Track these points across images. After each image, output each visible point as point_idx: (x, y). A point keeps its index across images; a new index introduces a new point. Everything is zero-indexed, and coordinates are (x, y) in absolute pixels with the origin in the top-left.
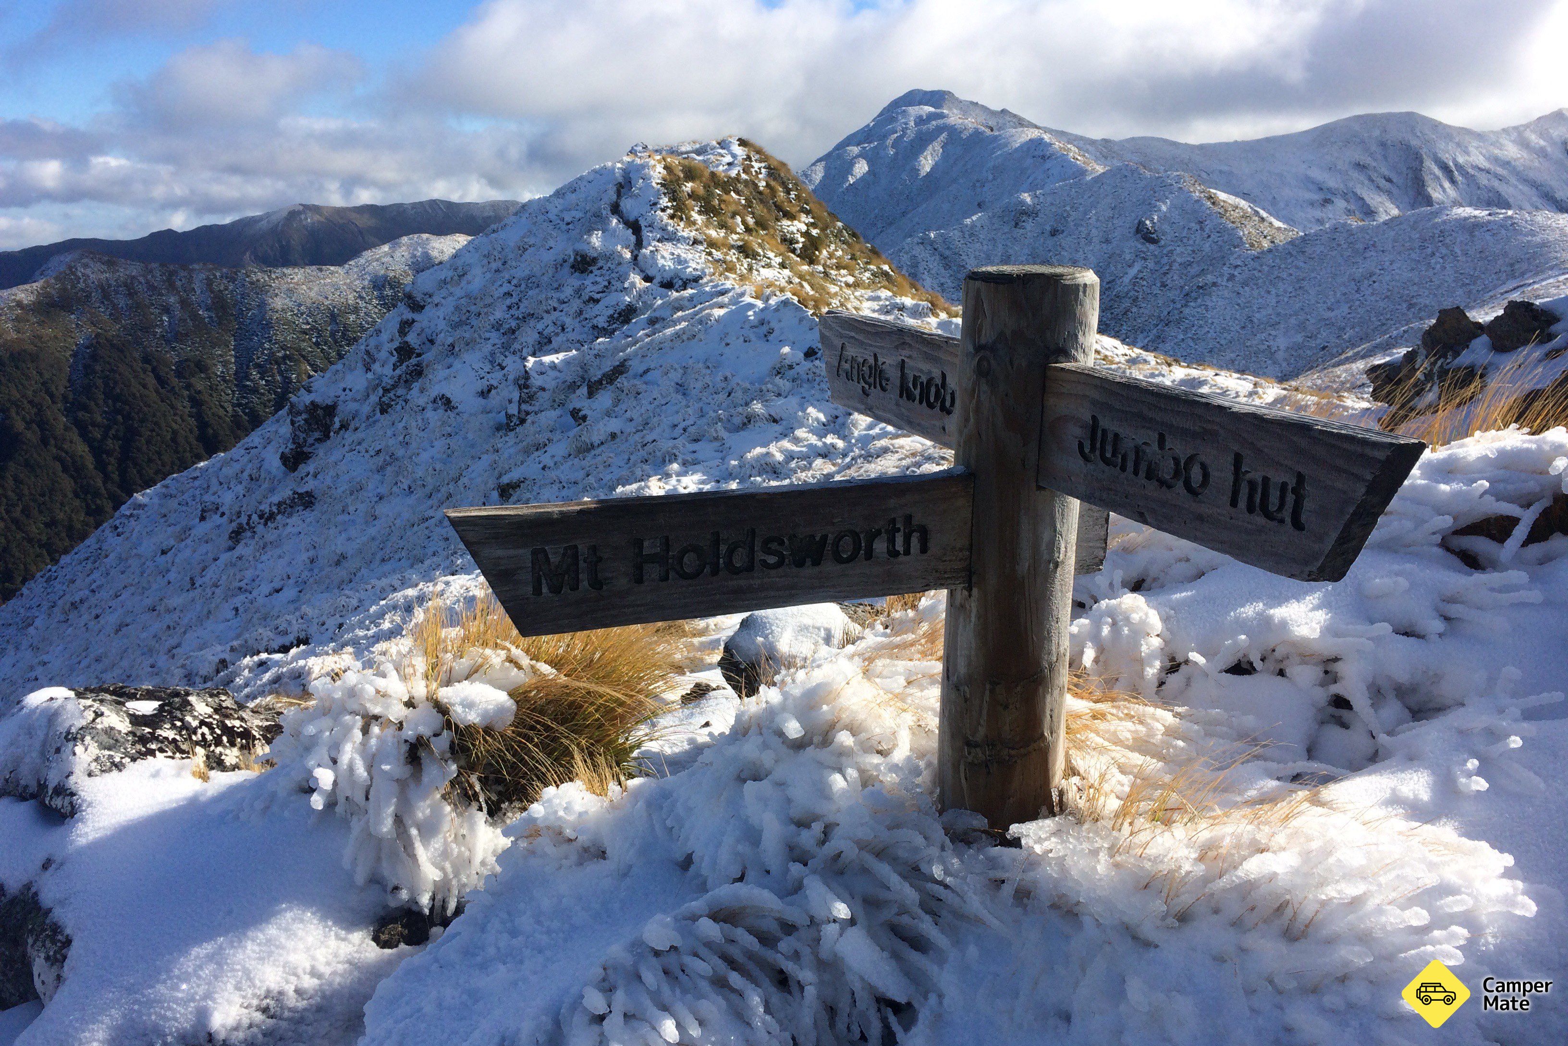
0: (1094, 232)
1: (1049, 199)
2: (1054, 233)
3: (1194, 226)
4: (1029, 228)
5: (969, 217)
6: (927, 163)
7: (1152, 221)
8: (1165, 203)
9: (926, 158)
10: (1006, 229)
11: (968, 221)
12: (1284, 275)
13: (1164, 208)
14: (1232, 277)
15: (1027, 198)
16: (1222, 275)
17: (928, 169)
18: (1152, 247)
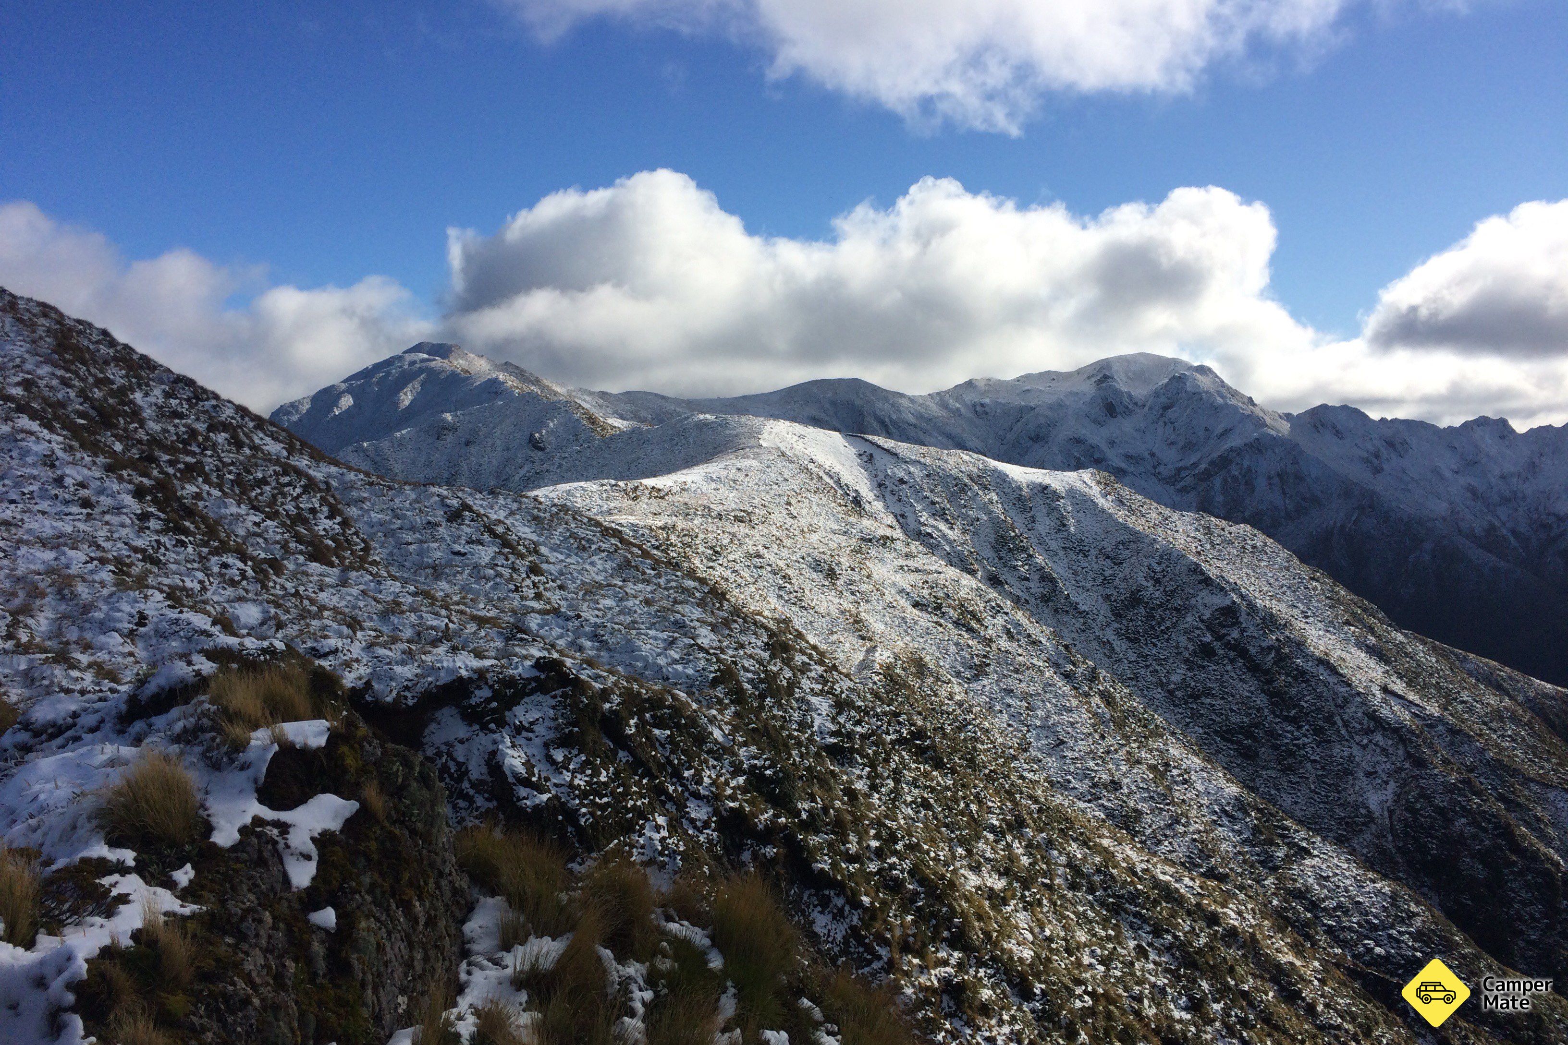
0: (498, 442)
1: (467, 418)
2: (468, 443)
3: (572, 438)
4: (449, 440)
5: (399, 431)
6: (406, 398)
7: (541, 434)
8: (553, 421)
9: (406, 394)
10: (430, 441)
11: (398, 434)
12: (595, 463)
13: (551, 425)
14: (560, 466)
15: (449, 417)
16: (553, 464)
17: (407, 403)
18: (540, 453)
